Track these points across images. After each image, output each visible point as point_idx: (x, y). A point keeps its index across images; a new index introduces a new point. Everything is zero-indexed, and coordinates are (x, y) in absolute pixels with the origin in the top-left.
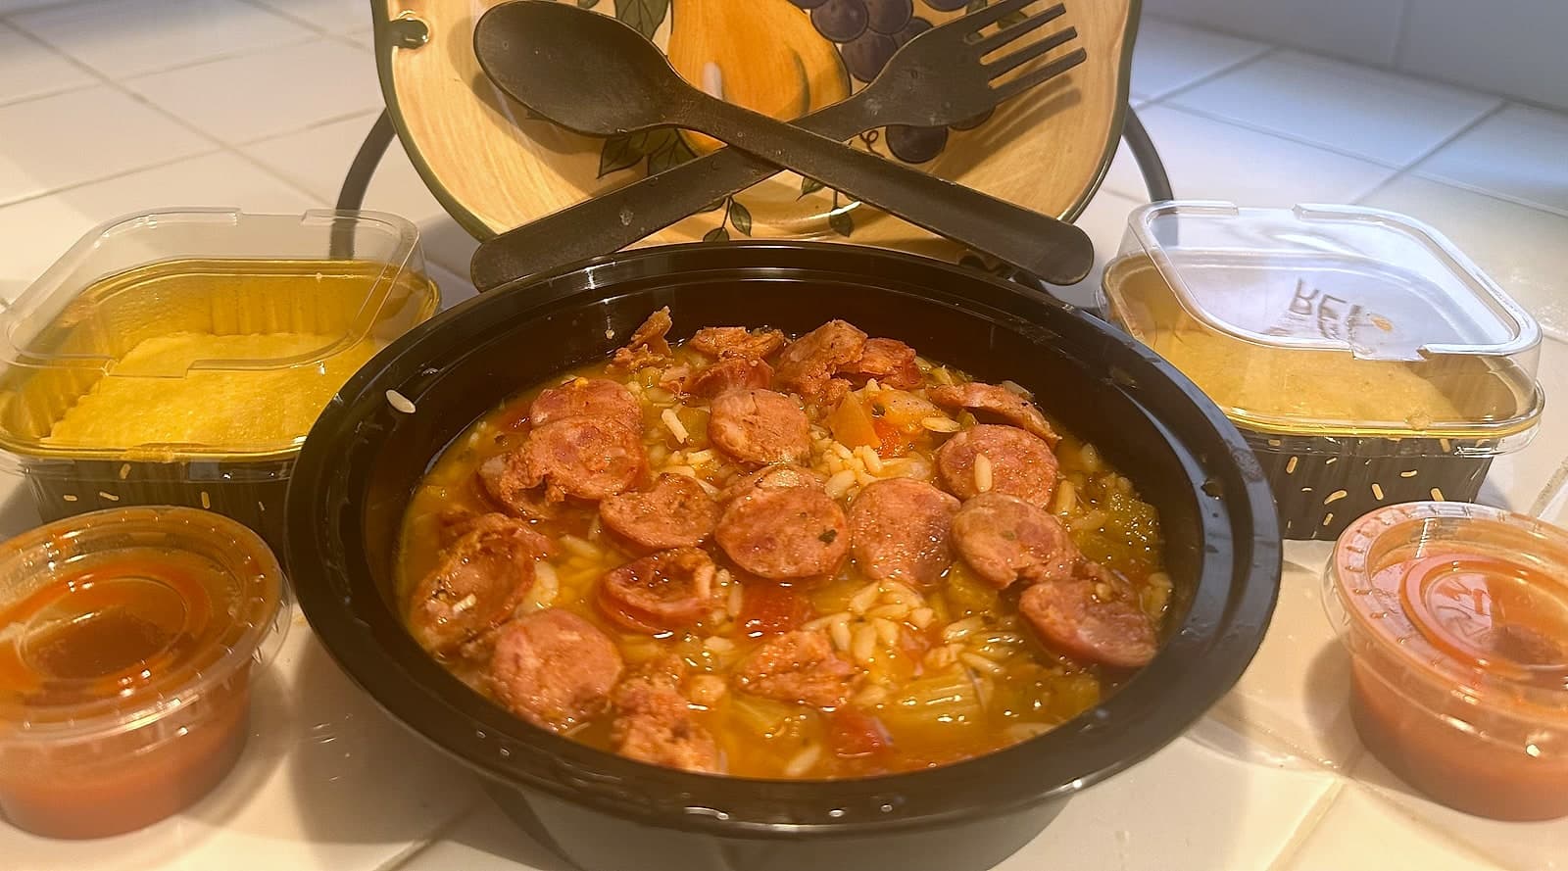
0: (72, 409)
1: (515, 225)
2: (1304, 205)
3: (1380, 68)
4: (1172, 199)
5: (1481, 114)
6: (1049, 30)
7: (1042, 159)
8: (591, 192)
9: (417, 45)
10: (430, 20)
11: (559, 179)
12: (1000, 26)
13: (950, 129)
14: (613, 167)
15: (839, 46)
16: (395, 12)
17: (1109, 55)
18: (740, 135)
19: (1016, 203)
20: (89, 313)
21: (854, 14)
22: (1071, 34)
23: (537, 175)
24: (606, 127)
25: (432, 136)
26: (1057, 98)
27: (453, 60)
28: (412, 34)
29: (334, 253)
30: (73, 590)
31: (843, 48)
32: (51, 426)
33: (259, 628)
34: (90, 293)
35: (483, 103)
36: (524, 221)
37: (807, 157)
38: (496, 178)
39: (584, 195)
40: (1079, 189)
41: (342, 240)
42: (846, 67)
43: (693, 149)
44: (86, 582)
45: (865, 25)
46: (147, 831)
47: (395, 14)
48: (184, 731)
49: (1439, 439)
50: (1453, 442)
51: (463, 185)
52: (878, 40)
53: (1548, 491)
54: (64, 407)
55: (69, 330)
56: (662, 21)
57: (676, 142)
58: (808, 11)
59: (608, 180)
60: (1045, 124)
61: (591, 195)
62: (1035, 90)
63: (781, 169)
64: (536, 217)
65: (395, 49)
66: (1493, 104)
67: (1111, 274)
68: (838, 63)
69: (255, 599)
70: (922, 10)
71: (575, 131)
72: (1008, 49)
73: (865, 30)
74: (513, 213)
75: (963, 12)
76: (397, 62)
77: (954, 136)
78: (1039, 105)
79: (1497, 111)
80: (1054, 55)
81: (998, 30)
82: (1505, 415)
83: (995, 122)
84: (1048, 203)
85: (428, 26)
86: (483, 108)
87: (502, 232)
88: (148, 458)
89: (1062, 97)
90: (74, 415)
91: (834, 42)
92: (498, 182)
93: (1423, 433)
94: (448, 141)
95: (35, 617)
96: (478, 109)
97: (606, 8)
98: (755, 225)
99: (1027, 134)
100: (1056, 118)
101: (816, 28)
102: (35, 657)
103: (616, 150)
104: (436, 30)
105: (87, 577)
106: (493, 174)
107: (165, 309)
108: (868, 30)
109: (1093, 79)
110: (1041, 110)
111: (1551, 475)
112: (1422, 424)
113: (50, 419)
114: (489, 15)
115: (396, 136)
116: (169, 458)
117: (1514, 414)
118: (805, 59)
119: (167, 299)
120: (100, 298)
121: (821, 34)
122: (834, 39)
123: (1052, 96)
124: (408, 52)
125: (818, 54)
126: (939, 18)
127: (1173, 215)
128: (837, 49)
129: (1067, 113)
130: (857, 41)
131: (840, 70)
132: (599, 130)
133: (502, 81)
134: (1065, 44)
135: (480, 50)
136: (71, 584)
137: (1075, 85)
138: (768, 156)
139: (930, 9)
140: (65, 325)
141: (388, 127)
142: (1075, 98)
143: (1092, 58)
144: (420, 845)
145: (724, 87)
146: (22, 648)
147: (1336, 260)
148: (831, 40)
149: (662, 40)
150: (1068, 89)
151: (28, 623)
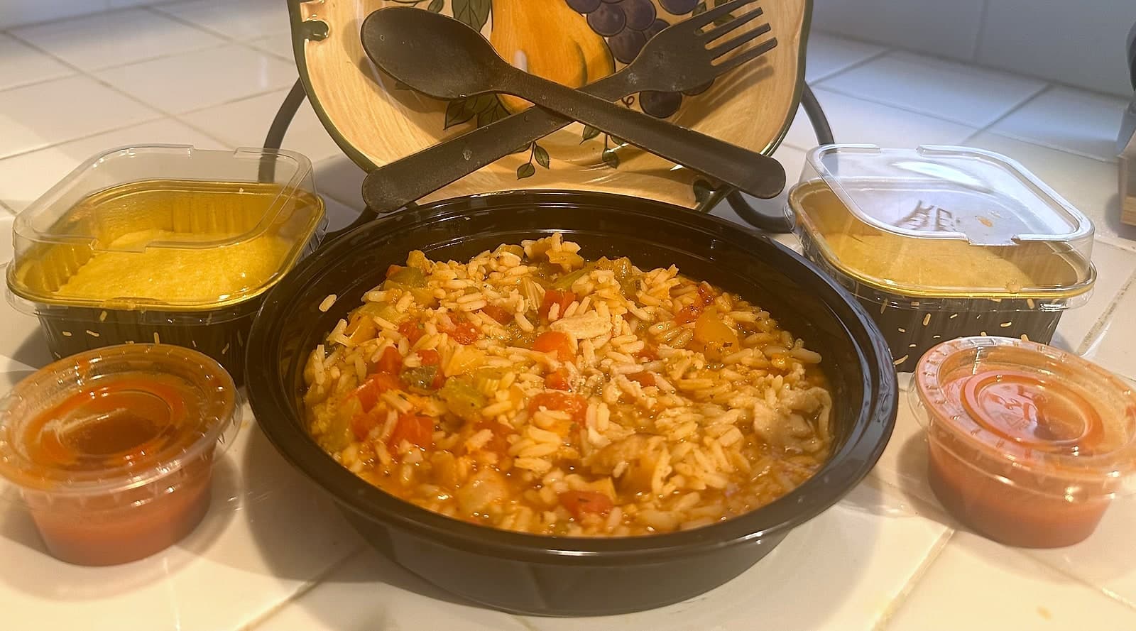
0: (73, 277)
1: (390, 161)
2: (924, 146)
3: (964, 62)
4: (834, 143)
5: (1034, 92)
6: (750, 26)
7: (749, 113)
8: (441, 138)
9: (321, 39)
10: (330, 22)
11: (419, 130)
12: (715, 24)
13: (683, 96)
14: (453, 122)
15: (606, 39)
16: (305, 15)
17: (792, 43)
18: (544, 98)
19: (732, 143)
20: (89, 213)
21: (616, 17)
22: (767, 28)
23: (404, 127)
24: (452, 93)
25: (332, 100)
26: (757, 73)
27: (346, 49)
28: (319, 31)
29: (262, 178)
30: (93, 397)
31: (609, 40)
32: (59, 287)
33: (222, 421)
34: (91, 200)
35: (367, 78)
36: (397, 158)
37: (590, 112)
38: (377, 129)
39: (436, 141)
40: (774, 134)
41: (267, 169)
42: (611, 54)
43: (508, 110)
44: (105, 392)
45: (623, 25)
46: (146, 561)
47: (306, 17)
48: (171, 490)
49: (1026, 299)
50: (1038, 301)
51: (355, 134)
52: (632, 35)
53: (1090, 337)
54: (68, 275)
55: (76, 223)
56: (486, 22)
57: (497, 105)
58: (585, 15)
59: (451, 131)
60: (749, 90)
61: (441, 141)
62: (741, 68)
63: (573, 121)
64: (404, 156)
65: (307, 40)
66: (1040, 87)
67: (794, 195)
68: (606, 51)
69: (219, 402)
70: (662, 14)
71: (430, 96)
72: (722, 40)
73: (624, 28)
74: (389, 153)
75: (690, 15)
76: (308, 50)
77: (687, 100)
78: (745, 77)
79: (1044, 91)
80: (754, 43)
81: (714, 27)
82: (1070, 283)
83: (714, 89)
84: (753, 142)
85: (327, 24)
86: (366, 80)
87: (381, 166)
88: (117, 306)
89: (760, 72)
90: (74, 280)
91: (603, 36)
92: (378, 131)
93: (1017, 295)
94: (344, 104)
95: (68, 416)
96: (364, 82)
97: (447, 11)
98: (551, 160)
99: (737, 97)
100: (756, 86)
101: (590, 26)
102: (69, 441)
103: (456, 110)
104: (334, 29)
105: (105, 389)
106: (375, 126)
107: (141, 213)
108: (626, 28)
109: (782, 59)
110: (746, 81)
111: (1092, 326)
112: (1016, 289)
113: (58, 284)
114: (371, 17)
115: (306, 97)
116: (132, 307)
117: (1076, 282)
118: (584, 48)
119: (143, 206)
120: (96, 204)
121: (594, 31)
122: (603, 34)
123: (754, 71)
124: (315, 43)
125: (592, 45)
126: (674, 19)
127: (834, 154)
128: (605, 41)
129: (764, 82)
130: (619, 35)
131: (607, 56)
132: (448, 95)
133: (381, 62)
134: (762, 35)
135: (365, 41)
136: (92, 394)
137: (769, 63)
138: (562, 111)
139: (668, 13)
140: (72, 220)
141: (301, 91)
142: (769, 72)
143: (780, 44)
144: (311, 584)
145: (528, 64)
146: (60, 436)
147: (943, 184)
148: (601, 35)
149: (486, 32)
150: (764, 66)
151: (63, 420)
